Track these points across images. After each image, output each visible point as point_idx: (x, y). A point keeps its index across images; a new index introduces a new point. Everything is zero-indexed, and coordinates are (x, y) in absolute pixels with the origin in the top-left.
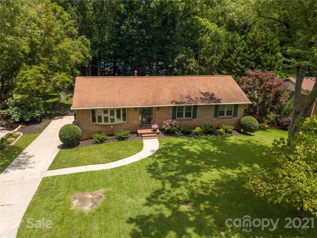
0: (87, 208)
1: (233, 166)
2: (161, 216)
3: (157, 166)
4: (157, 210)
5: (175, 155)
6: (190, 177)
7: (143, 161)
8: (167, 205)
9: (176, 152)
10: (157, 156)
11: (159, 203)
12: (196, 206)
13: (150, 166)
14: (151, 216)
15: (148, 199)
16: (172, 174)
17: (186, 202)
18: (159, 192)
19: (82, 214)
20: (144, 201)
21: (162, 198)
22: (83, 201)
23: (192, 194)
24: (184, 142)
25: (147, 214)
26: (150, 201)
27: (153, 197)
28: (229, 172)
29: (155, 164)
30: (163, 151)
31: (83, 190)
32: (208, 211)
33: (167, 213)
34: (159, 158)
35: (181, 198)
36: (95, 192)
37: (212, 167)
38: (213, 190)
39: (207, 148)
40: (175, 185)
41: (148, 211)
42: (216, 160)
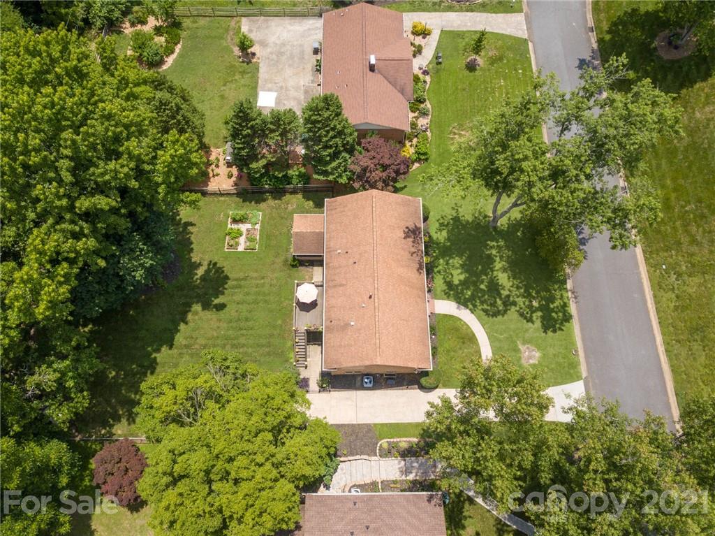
0: (538, 354)
1: (490, 259)
2: (541, 317)
3: (488, 310)
4: (537, 319)
5: (469, 293)
6: (505, 293)
7: (479, 318)
8: (533, 312)
9: (465, 291)
10: (471, 306)
11: (531, 317)
12: (534, 298)
13: (488, 315)
14: (541, 322)
15: (528, 321)
16: (499, 302)
17: (531, 302)
18: (522, 315)
19: (540, 357)
20: (530, 324)
21: (527, 313)
22: (530, 358)
23: (524, 297)
24: (444, 278)
25: (541, 324)
26: (530, 320)
27: (526, 318)
28: (498, 265)
29: (485, 311)
30: (462, 301)
31: (520, 358)
32: (538, 292)
33: (539, 314)
34: (475, 306)
35: (527, 303)
36: (523, 351)
37: (490, 273)
38: (519, 283)
39: (458, 265)
40: (514, 304)
41: (538, 324)
42: (480, 267)
